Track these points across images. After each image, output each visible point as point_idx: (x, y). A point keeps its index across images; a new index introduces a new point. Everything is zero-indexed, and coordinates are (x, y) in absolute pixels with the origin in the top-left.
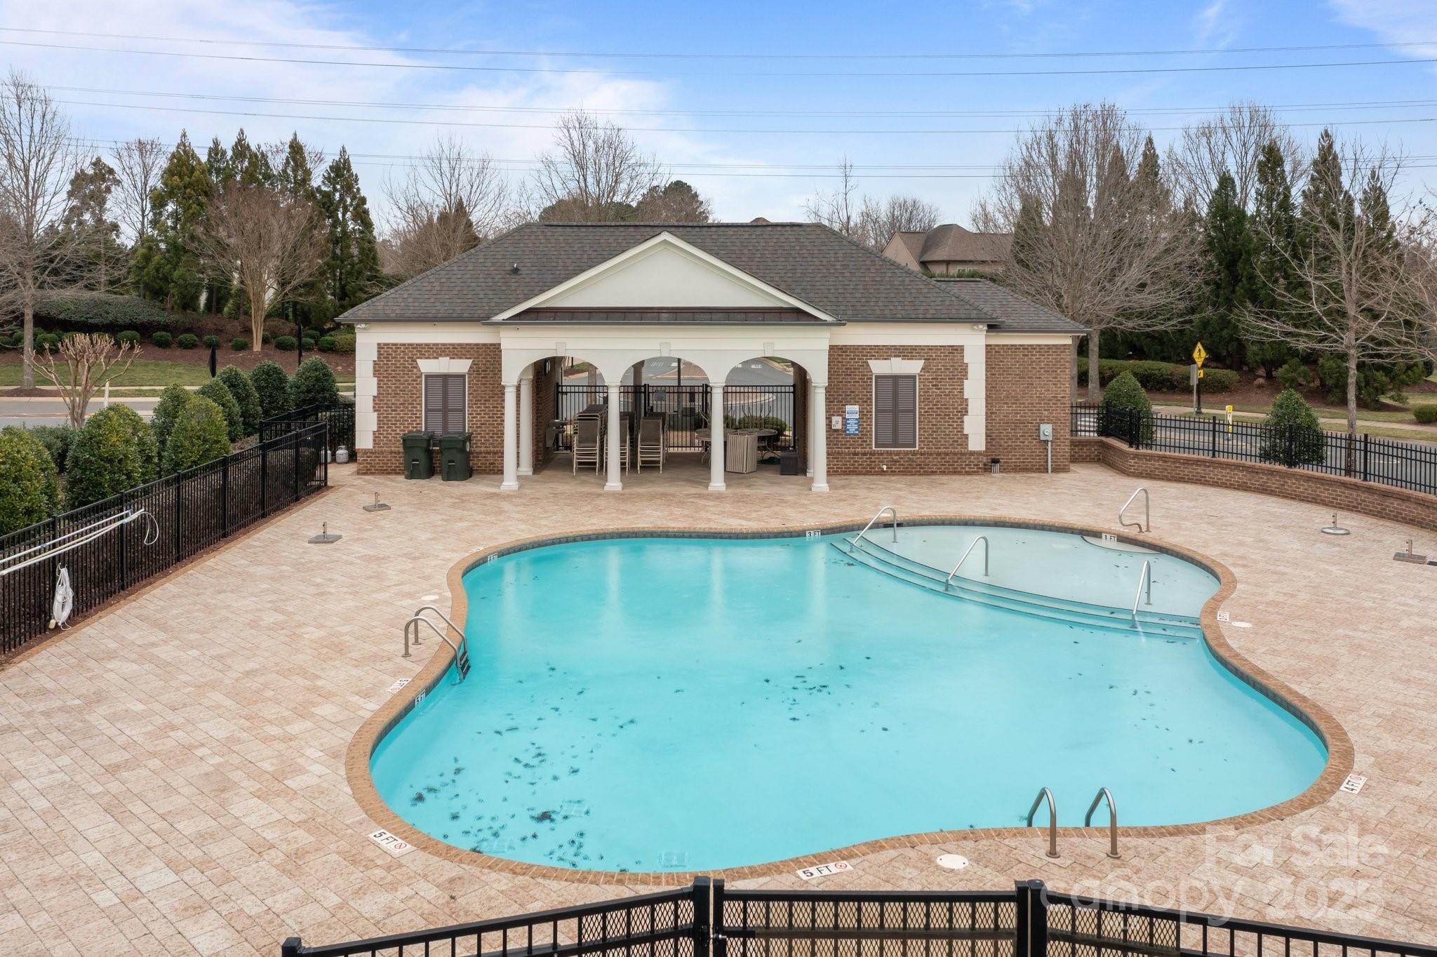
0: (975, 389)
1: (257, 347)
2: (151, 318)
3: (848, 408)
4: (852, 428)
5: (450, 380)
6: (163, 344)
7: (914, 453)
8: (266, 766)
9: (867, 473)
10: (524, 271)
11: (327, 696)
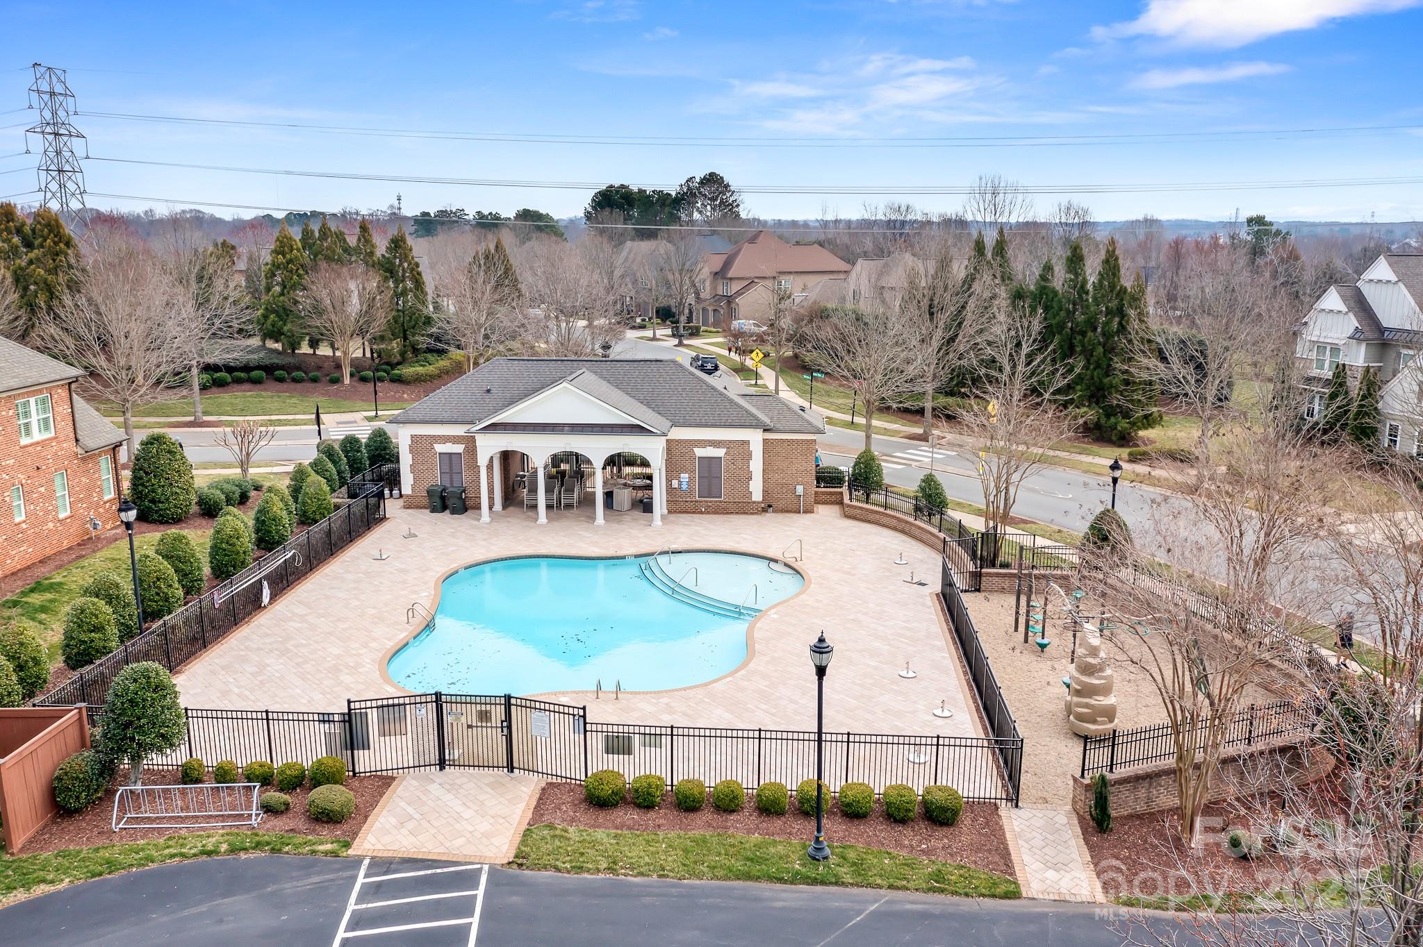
0: (756, 465)
1: (347, 381)
2: (272, 361)
3: (682, 475)
4: (684, 486)
5: (453, 456)
6: (280, 380)
7: (720, 502)
8: (351, 664)
9: (694, 513)
10: (494, 391)
11: (375, 640)
